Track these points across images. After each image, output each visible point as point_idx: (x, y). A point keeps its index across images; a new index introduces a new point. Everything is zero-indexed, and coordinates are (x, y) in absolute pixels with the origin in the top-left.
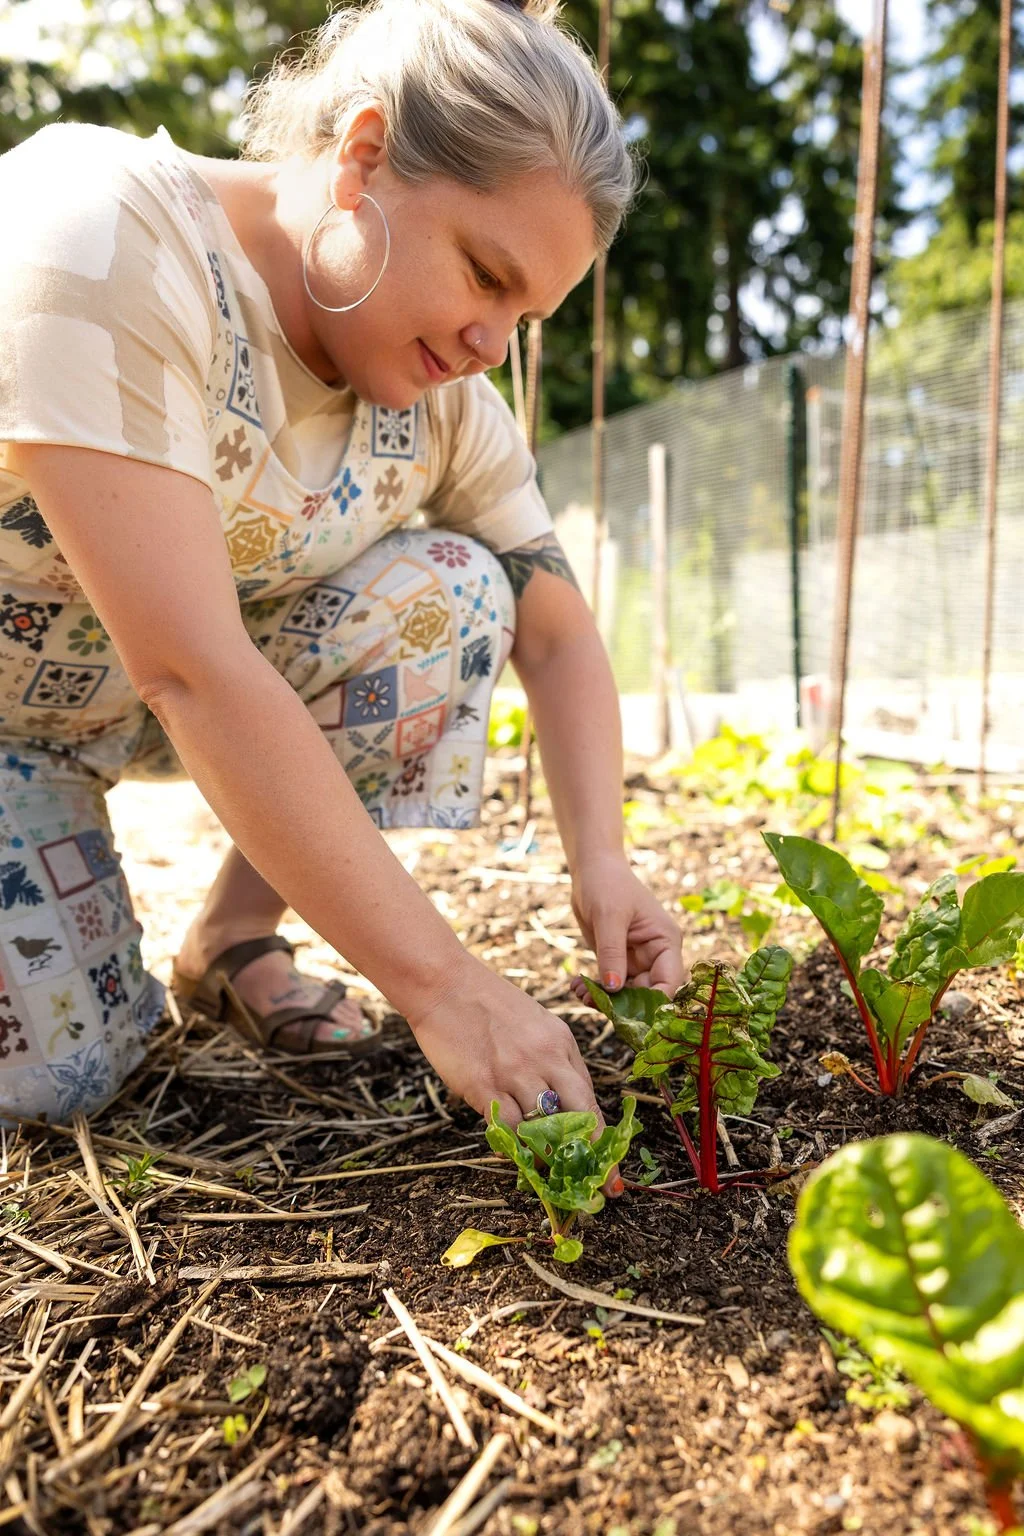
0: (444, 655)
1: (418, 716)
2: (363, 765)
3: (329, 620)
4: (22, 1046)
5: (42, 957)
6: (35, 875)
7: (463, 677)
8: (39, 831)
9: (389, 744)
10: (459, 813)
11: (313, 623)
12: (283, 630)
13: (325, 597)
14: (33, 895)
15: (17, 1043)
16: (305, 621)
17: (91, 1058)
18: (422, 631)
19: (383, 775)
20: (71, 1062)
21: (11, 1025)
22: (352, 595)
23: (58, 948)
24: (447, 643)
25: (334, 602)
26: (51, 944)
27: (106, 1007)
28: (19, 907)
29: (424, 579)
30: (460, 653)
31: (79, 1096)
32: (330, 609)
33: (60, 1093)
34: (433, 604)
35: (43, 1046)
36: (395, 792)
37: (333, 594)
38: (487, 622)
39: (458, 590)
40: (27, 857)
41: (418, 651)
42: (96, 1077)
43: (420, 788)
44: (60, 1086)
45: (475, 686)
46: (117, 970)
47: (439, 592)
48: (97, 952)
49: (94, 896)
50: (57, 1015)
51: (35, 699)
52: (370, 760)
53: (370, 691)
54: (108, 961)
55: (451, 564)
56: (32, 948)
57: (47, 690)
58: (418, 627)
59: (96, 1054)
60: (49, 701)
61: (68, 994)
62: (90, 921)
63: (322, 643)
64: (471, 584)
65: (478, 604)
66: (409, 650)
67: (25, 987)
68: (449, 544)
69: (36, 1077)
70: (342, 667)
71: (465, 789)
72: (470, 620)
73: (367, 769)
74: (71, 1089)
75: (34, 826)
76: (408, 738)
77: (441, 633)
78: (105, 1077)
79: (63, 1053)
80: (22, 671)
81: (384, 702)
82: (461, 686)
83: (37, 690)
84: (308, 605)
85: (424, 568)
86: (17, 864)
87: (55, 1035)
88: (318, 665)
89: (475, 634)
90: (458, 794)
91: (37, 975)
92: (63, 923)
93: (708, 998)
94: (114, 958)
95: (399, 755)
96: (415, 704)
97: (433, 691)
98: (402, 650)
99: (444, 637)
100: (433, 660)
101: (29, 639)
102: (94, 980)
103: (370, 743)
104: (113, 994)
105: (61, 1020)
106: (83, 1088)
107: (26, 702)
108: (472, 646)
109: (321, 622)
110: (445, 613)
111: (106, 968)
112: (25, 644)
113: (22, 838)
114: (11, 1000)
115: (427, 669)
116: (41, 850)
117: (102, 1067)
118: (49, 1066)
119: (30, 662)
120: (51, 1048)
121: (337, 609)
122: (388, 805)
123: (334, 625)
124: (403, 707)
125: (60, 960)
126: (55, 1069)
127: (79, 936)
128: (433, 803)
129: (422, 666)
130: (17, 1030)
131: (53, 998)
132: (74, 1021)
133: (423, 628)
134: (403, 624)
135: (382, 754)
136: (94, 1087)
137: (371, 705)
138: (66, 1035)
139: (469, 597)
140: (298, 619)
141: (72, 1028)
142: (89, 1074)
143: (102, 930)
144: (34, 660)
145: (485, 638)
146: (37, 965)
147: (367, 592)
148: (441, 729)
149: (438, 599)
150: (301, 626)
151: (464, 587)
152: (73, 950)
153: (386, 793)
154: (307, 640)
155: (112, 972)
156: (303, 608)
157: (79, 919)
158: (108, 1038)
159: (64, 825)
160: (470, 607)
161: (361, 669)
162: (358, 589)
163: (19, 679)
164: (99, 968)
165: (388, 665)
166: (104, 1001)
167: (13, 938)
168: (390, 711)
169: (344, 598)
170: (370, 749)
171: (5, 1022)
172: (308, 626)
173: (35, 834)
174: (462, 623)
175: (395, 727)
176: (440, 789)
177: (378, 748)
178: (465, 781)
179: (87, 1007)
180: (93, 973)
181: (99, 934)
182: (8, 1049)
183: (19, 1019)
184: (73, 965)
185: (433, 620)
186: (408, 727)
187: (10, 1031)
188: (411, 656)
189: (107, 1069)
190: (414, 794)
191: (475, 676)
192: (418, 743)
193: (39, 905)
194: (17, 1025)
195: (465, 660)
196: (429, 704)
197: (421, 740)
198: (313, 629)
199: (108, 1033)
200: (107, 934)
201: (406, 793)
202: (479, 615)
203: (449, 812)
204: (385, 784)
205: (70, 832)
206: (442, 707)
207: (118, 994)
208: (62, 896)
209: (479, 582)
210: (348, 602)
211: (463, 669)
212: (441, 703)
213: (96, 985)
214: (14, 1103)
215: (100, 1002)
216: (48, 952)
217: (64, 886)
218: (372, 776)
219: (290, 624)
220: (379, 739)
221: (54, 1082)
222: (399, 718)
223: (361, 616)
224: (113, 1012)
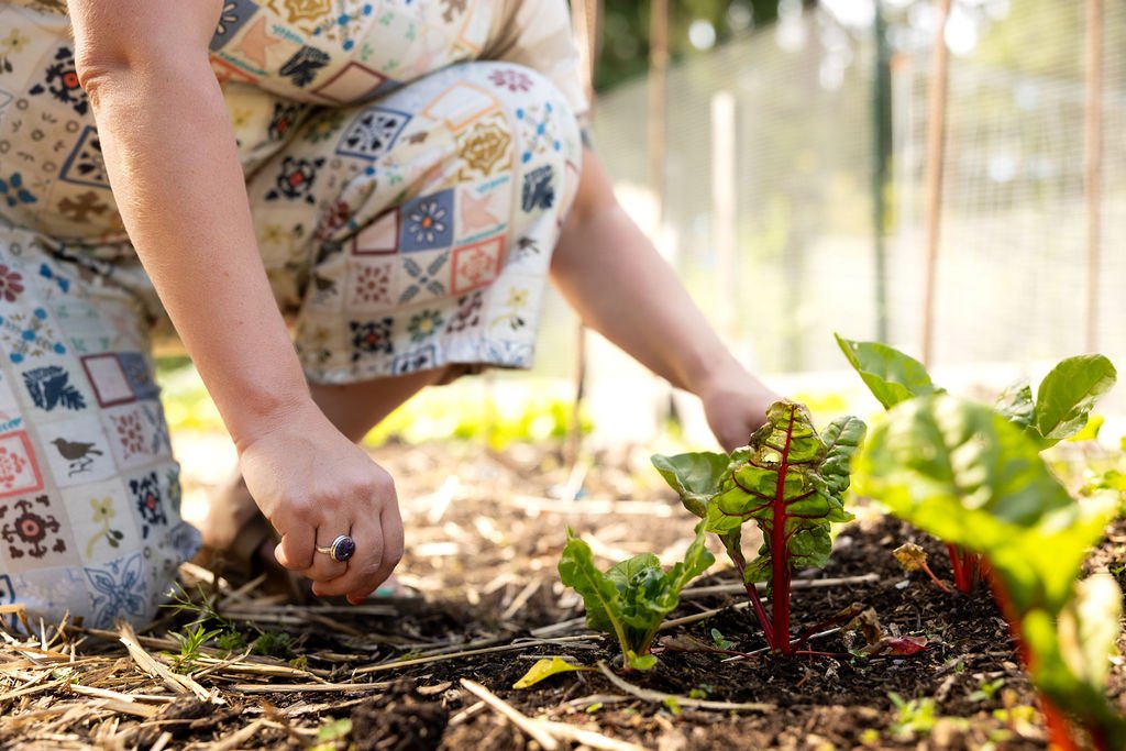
0: (504, 180)
1: (475, 246)
2: (417, 298)
3: (385, 142)
4: (60, 547)
5: (83, 460)
6: (77, 381)
7: (524, 207)
8: (81, 342)
9: (443, 275)
10: (514, 347)
11: (369, 146)
12: (339, 152)
13: (381, 119)
14: (74, 400)
15: (54, 543)
16: (360, 144)
17: (130, 570)
18: (483, 151)
19: (437, 314)
20: (109, 569)
21: (49, 525)
22: (409, 117)
23: (99, 453)
24: (508, 167)
25: (391, 124)
26: (93, 448)
27: (146, 522)
28: (60, 409)
29: (484, 101)
30: (521, 181)
31: (115, 608)
32: (387, 131)
33: (96, 601)
34: (494, 125)
35: (82, 549)
36: (450, 329)
37: (389, 117)
38: (550, 152)
39: (520, 114)
40: (69, 363)
41: (477, 174)
42: (133, 591)
43: (475, 323)
44: (97, 594)
45: (537, 219)
46: (156, 490)
47: (499, 114)
48: (139, 466)
49: (136, 413)
50: (96, 520)
51: (74, 173)
52: (424, 294)
53: (426, 215)
54: (148, 477)
55: (513, 88)
56: (73, 451)
57: (88, 161)
58: (478, 148)
59: (135, 566)
60: (89, 177)
61: (109, 501)
62: (132, 435)
63: (378, 165)
64: (534, 109)
65: (541, 130)
66: (468, 173)
67: (65, 488)
68: (511, 72)
69: (72, 580)
70: (398, 188)
71: (521, 323)
72: (533, 145)
73: (420, 304)
74: (108, 599)
75: (78, 336)
76: (464, 271)
77: (502, 155)
78: (142, 594)
79: (101, 558)
80: (64, 136)
81: (439, 227)
82: (521, 216)
83: (78, 161)
84: (364, 128)
85: (484, 91)
86: (59, 369)
87: (95, 540)
88: (373, 186)
89: (537, 161)
90: (514, 327)
91: (77, 478)
92: (105, 430)
93: (782, 446)
94: (154, 476)
95: (454, 291)
96: (472, 232)
97: (493, 219)
98: (461, 172)
99: (504, 161)
100: (493, 184)
101: (74, 100)
102: (135, 492)
103: (424, 273)
104: (153, 510)
105: (100, 526)
106: (119, 601)
107: (63, 176)
108: (534, 174)
109: (376, 145)
110: (506, 136)
111: (146, 484)
112: (70, 104)
113: (64, 344)
114: (51, 500)
115: (486, 193)
116: (83, 360)
117: (139, 582)
118: (86, 570)
119: (72, 127)
120: (89, 552)
121: (393, 131)
122: (442, 342)
123: (390, 147)
124: (460, 233)
125: (101, 465)
126: (93, 575)
127: (120, 446)
128: (487, 335)
129: (481, 190)
130: (55, 531)
131: (93, 502)
132: (114, 528)
133: (483, 150)
134: (462, 143)
135: (436, 287)
136: (130, 602)
137: (426, 230)
138: (104, 541)
139: (531, 121)
140: (353, 142)
141: (112, 536)
142: (127, 586)
143: (143, 445)
144: (76, 124)
145: (548, 168)
146: (78, 467)
147: (425, 114)
148: (500, 264)
149: (499, 121)
150: (356, 149)
151: (526, 111)
152: (114, 457)
153: (440, 332)
154: (362, 164)
155: (152, 489)
156: (358, 131)
157: (121, 430)
158: (147, 553)
159: (105, 341)
160: (532, 131)
161: (418, 191)
162: (415, 111)
163: (59, 146)
164: (140, 481)
165: (446, 187)
166: (144, 516)
167: (54, 438)
168: (445, 238)
169: (400, 120)
170: (424, 280)
171: (43, 522)
172: (364, 148)
173: (78, 344)
174: (523, 147)
175: (450, 257)
176: (495, 322)
177: (432, 279)
178: (522, 314)
179: (127, 517)
180: (134, 485)
181: (140, 449)
182: (45, 549)
183: (58, 520)
184: (114, 472)
185: (494, 142)
186: (464, 258)
187: (48, 531)
188: (469, 179)
189: (144, 586)
190: (469, 329)
191: (536, 209)
192: (475, 277)
193: (81, 410)
194: (55, 526)
195: (527, 188)
196: (486, 234)
197: (478, 275)
198: (369, 152)
199: (147, 548)
200: (147, 451)
201: (460, 329)
202: (542, 141)
203: (502, 345)
204: (439, 323)
205: (111, 349)
206: (502, 239)
207: (158, 512)
208: (103, 405)
209: (542, 108)
210: (405, 124)
211: (525, 197)
212: (501, 233)
213: (136, 498)
214: (47, 608)
215: (139, 515)
216: (89, 455)
217: (106, 397)
218: (426, 314)
219: (345, 147)
220: (434, 268)
221: (91, 588)
222: (454, 246)
223: (420, 138)
224: (153, 529)
